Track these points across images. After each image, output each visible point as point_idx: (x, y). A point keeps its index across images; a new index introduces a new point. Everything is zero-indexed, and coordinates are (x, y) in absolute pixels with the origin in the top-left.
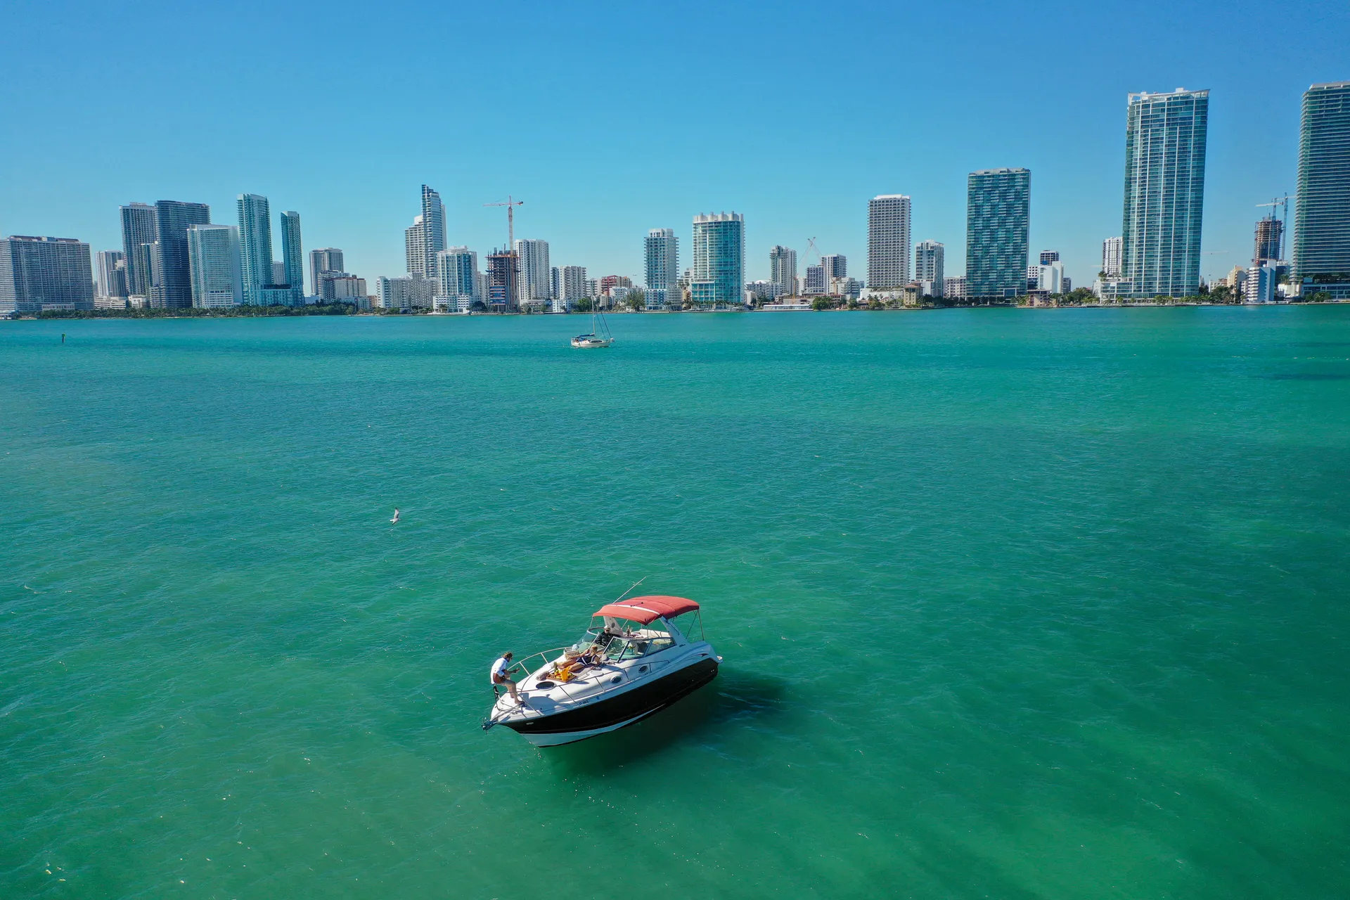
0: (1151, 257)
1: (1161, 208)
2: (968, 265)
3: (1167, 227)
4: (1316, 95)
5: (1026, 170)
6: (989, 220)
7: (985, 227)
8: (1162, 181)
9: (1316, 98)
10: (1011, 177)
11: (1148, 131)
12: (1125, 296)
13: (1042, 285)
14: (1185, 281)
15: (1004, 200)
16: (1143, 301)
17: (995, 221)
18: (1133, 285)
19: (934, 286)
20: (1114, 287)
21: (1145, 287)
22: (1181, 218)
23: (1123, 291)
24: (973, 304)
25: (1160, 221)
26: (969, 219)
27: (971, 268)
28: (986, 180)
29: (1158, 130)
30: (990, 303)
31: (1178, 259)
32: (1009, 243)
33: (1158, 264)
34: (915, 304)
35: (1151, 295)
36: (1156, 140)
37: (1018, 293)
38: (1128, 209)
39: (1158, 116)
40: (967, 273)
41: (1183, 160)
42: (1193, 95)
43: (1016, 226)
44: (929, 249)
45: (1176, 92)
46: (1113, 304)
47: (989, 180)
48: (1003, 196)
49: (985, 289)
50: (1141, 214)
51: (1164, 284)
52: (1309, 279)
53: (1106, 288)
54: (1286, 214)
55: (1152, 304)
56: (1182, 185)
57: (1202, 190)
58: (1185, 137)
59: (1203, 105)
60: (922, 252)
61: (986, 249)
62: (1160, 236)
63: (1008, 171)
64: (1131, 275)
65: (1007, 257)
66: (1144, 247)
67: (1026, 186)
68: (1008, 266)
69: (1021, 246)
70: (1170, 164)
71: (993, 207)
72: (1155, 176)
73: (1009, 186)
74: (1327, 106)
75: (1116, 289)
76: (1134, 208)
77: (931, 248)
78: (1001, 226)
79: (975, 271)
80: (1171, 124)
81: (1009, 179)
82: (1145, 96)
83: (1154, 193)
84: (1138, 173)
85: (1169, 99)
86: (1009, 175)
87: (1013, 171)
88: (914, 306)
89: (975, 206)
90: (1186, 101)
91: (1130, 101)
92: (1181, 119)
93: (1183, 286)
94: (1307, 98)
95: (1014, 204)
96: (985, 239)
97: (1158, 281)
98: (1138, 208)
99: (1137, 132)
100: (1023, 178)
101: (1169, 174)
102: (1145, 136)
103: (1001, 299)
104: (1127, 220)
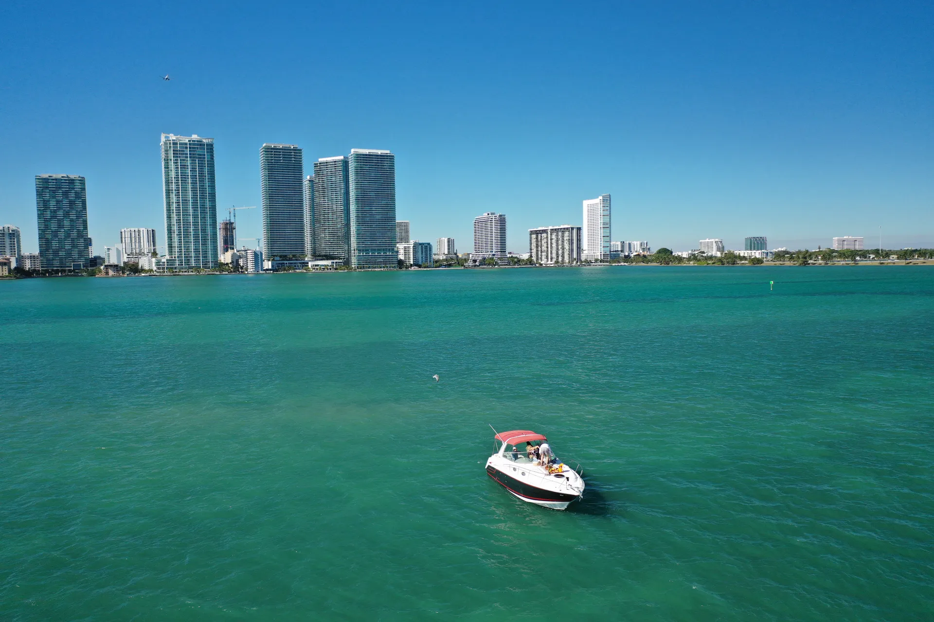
0: (187, 242)
1: (191, 211)
2: (40, 245)
3: (196, 224)
4: (268, 150)
5: (82, 178)
6: (55, 211)
7: (53, 217)
8: (190, 194)
9: (268, 152)
10: (72, 181)
11: (178, 160)
12: (172, 268)
13: (109, 261)
14: (210, 259)
15: (67, 198)
16: (186, 272)
17: (60, 213)
18: (177, 261)
19: (17, 260)
20: (164, 262)
21: (185, 262)
22: (204, 218)
23: (170, 265)
24: (47, 275)
25: (191, 219)
26: (38, 210)
27: (43, 247)
28: (50, 182)
29: (184, 160)
30: (61, 274)
31: (204, 244)
32: (73, 230)
33: (192, 247)
34: (7, 274)
35: (190, 268)
36: (184, 167)
37: (84, 266)
38: (169, 210)
39: (183, 151)
40: (40, 251)
41: (202, 181)
42: (204, 140)
43: (78, 217)
44: (11, 232)
45: (193, 137)
46: (166, 274)
47: (53, 182)
48: (66, 194)
49: (56, 263)
50: (178, 215)
51: (197, 260)
52: (276, 258)
53: (159, 262)
54: (235, 218)
55: (192, 273)
56: (203, 197)
57: (215, 201)
58: (201, 167)
59: (210, 147)
60: (3, 234)
61: (55, 234)
62: (192, 229)
63: (68, 177)
64: (175, 254)
65: (73, 240)
66: (182, 236)
67: (84, 189)
68: (74, 246)
69: (83, 232)
70: (194, 183)
71: (58, 202)
72: (185, 190)
73: (69, 188)
74: (275, 157)
75: (166, 264)
76: (173, 210)
77: (12, 231)
78: (66, 217)
79: (47, 250)
80: (193, 157)
81: (69, 183)
82: (172, 137)
83: (185, 201)
84: (174, 186)
85: (189, 141)
86: (69, 180)
87: (72, 177)
88: (7, 277)
89: (43, 201)
90: (200, 144)
91: (163, 139)
92: (198, 155)
93: (209, 262)
94: (263, 151)
95: (75, 201)
96: (53, 226)
97: (193, 259)
98: (176, 210)
99: (171, 160)
100: (80, 183)
101: (194, 190)
102: (176, 163)
103: (70, 271)
104: (169, 217)
